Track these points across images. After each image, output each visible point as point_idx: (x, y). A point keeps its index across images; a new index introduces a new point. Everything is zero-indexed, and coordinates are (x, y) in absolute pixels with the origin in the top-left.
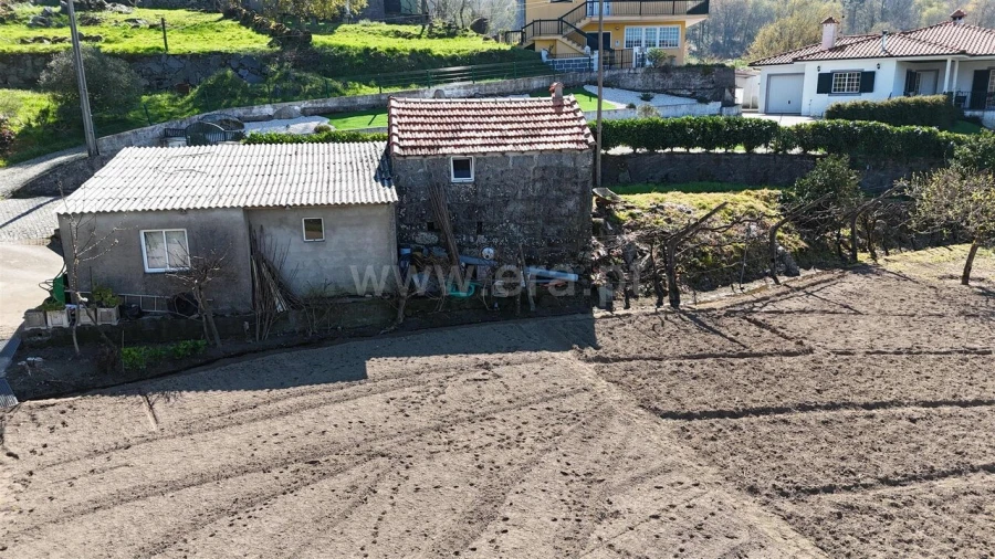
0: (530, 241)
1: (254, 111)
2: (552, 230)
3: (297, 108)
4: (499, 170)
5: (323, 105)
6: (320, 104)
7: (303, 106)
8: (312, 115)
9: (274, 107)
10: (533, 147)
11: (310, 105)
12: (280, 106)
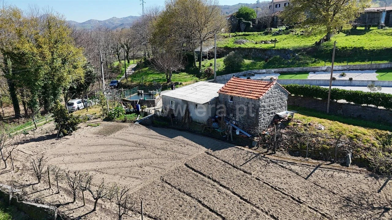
0: (244, 122)
1: (260, 71)
2: (249, 121)
3: (273, 71)
4: (238, 101)
5: (282, 70)
6: (281, 70)
7: (275, 70)
8: (277, 73)
9: (266, 70)
10: (247, 96)
11: (277, 70)
12: (268, 70)
